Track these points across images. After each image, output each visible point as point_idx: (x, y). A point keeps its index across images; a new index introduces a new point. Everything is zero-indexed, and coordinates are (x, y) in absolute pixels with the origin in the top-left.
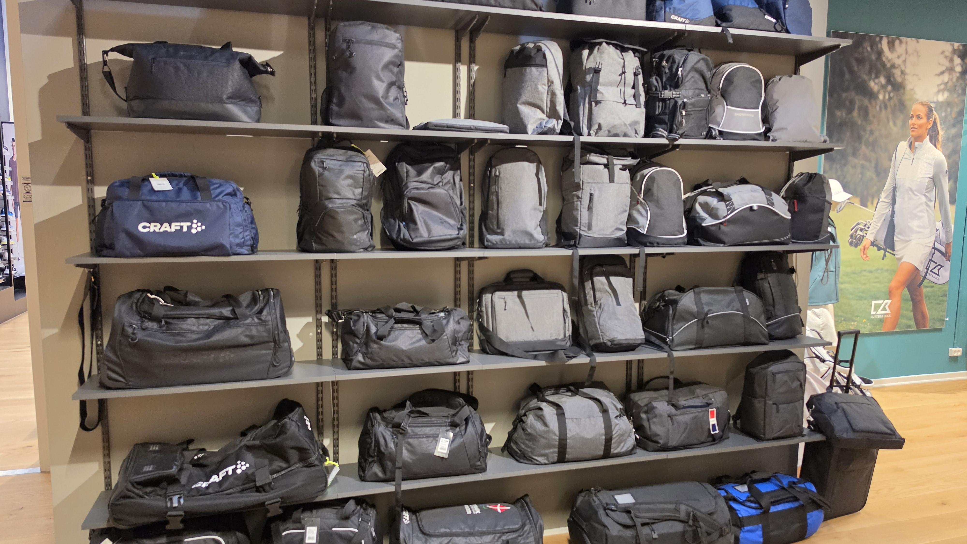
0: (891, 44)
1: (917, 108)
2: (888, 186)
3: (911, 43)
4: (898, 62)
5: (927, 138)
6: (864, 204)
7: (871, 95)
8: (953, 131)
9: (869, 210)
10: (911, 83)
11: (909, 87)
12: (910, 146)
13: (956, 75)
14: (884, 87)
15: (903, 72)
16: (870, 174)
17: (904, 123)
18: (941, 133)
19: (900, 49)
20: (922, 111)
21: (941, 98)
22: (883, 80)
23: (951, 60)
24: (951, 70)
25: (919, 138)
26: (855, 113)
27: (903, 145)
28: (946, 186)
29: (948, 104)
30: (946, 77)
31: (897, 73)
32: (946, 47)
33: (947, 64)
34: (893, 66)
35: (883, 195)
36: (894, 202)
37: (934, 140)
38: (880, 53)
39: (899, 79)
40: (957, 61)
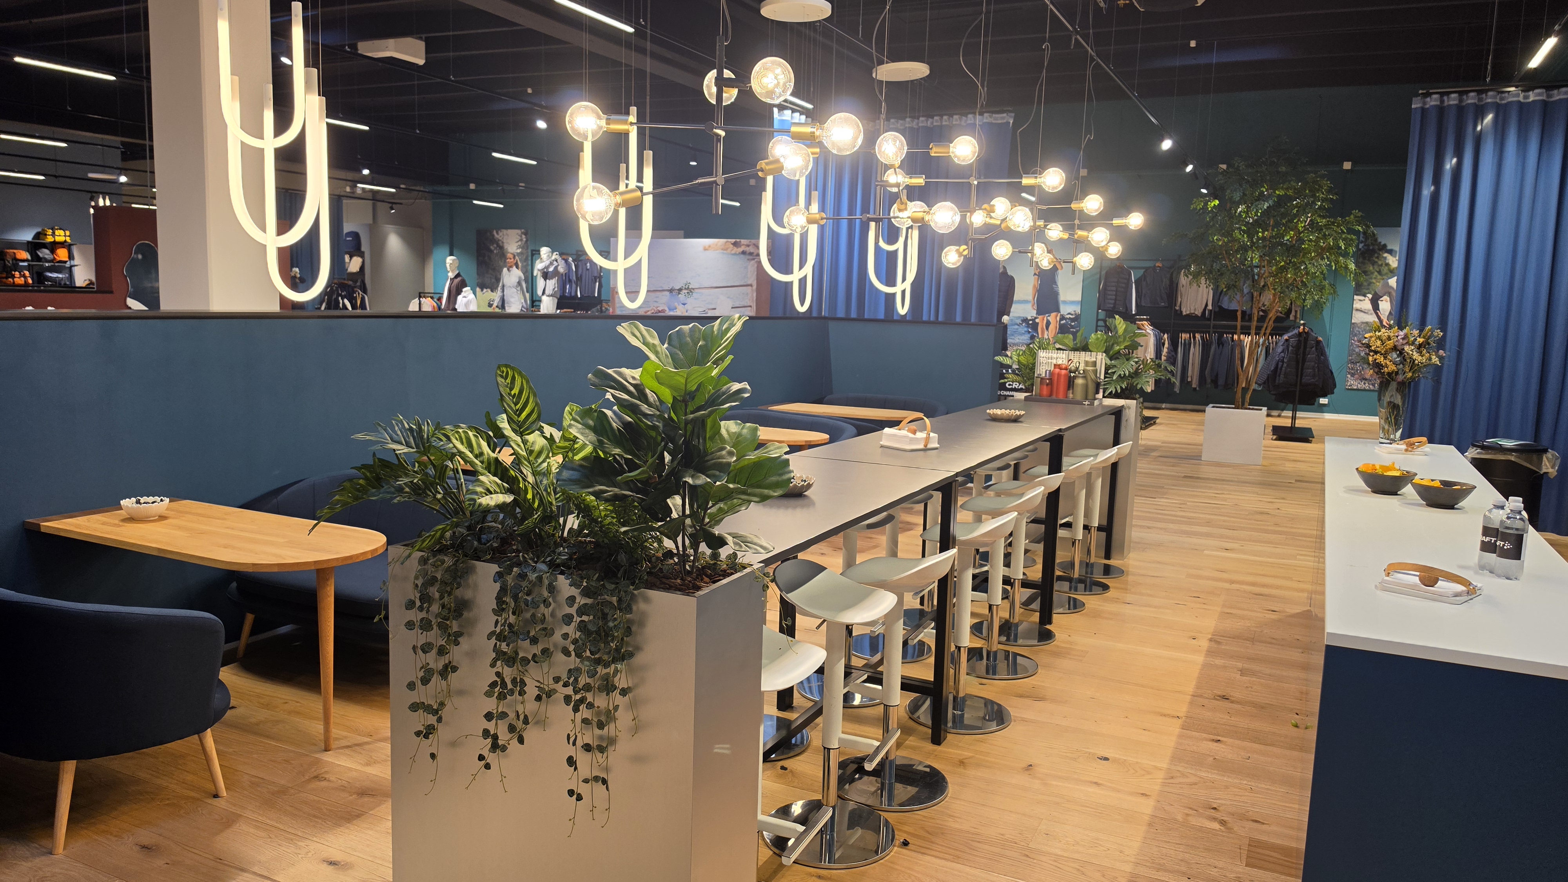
0: (497, 233)
1: (509, 255)
2: (501, 285)
3: (505, 231)
4: (500, 238)
5: (515, 267)
6: (492, 291)
7: (492, 251)
8: (525, 264)
9: (494, 294)
10: (506, 246)
11: (506, 247)
12: (508, 270)
13: (523, 242)
14: (496, 248)
15: (503, 242)
16: (493, 280)
17: (505, 262)
18: (520, 264)
19: (501, 234)
20: (511, 256)
21: (519, 251)
22: (495, 246)
23: (521, 236)
24: (521, 240)
25: (511, 267)
26: (486, 258)
27: (505, 270)
28: (524, 285)
29: (521, 253)
30: (520, 243)
31: (500, 242)
32: (519, 231)
33: (519, 238)
34: (499, 240)
35: (499, 288)
36: (503, 291)
37: (517, 267)
38: (493, 236)
39: (501, 245)
40: (524, 236)
